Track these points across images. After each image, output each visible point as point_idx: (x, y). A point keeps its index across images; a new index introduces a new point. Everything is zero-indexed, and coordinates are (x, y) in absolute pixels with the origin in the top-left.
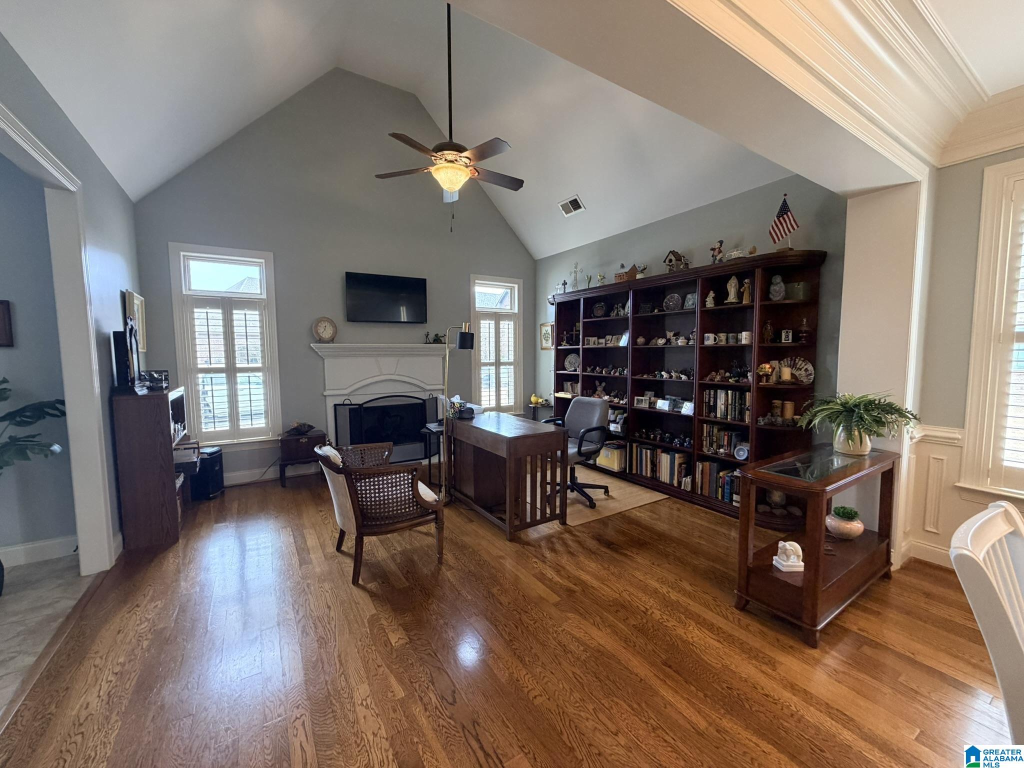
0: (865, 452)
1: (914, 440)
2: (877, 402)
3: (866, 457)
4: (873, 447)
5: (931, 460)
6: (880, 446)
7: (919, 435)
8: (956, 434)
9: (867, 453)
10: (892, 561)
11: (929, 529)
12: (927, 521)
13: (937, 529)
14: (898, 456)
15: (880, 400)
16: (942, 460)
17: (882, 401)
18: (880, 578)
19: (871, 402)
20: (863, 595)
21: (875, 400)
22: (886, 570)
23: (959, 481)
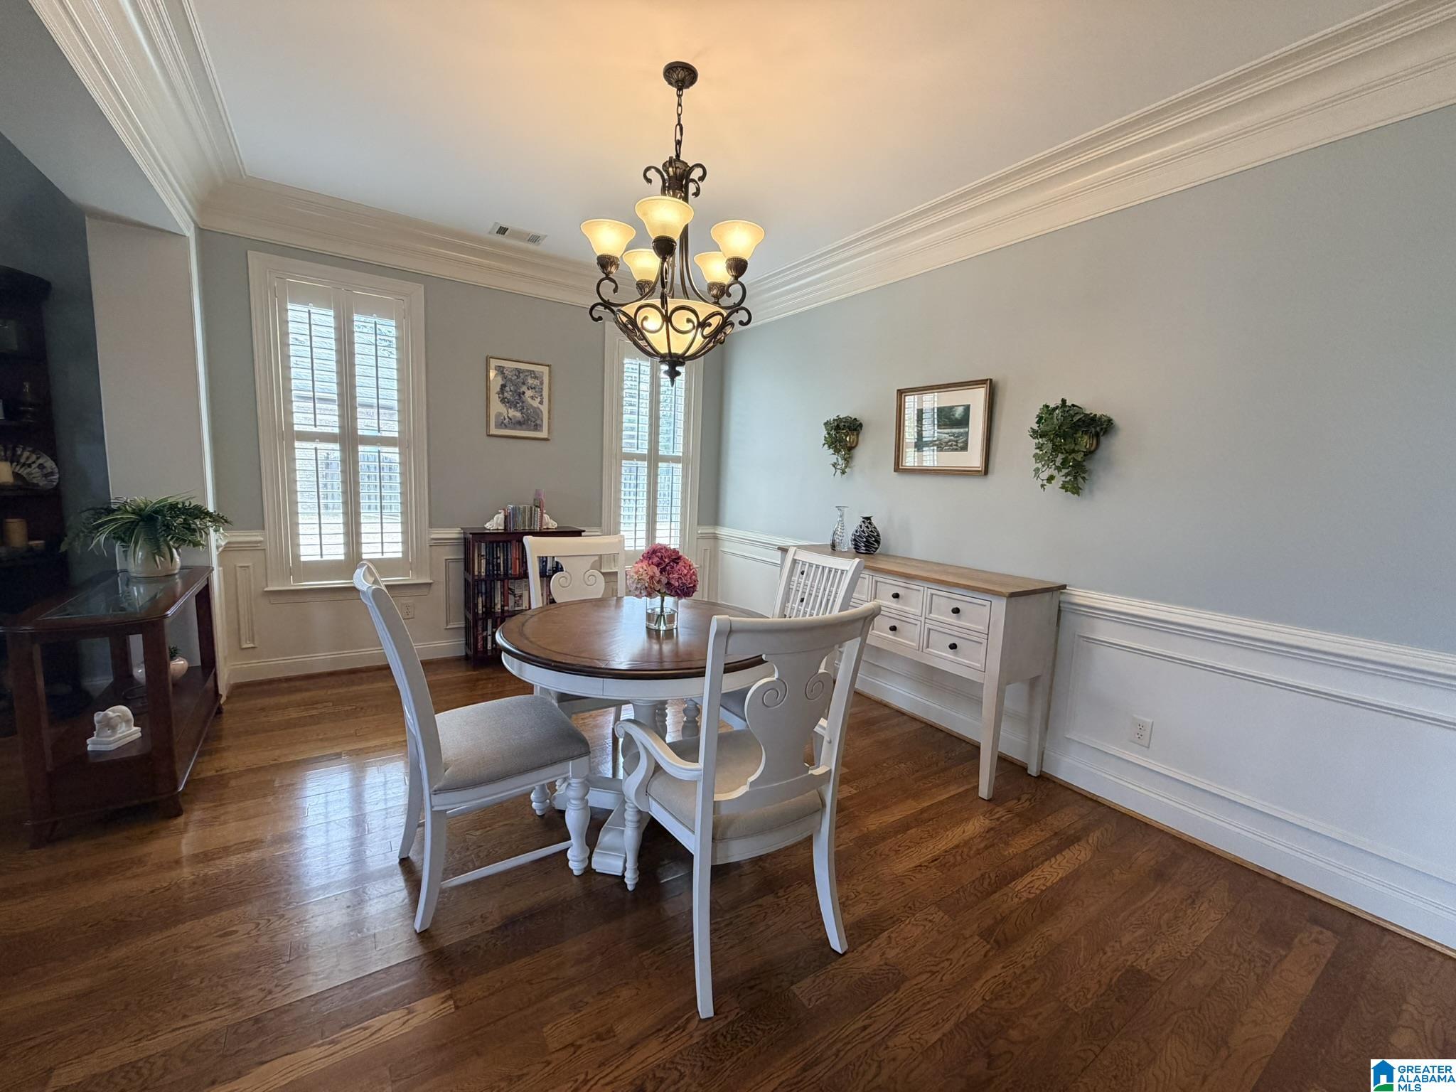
0: (174, 570)
1: (220, 550)
2: (180, 506)
3: (177, 576)
4: (184, 565)
5: (238, 568)
6: (189, 563)
7: (223, 544)
8: (256, 537)
9: (176, 571)
10: (220, 692)
11: (245, 646)
12: (243, 638)
13: (253, 642)
14: (209, 569)
15: (183, 503)
16: (248, 567)
17: (187, 504)
18: (215, 716)
19: (173, 507)
20: (205, 741)
21: (177, 503)
22: (217, 705)
23: (267, 586)
